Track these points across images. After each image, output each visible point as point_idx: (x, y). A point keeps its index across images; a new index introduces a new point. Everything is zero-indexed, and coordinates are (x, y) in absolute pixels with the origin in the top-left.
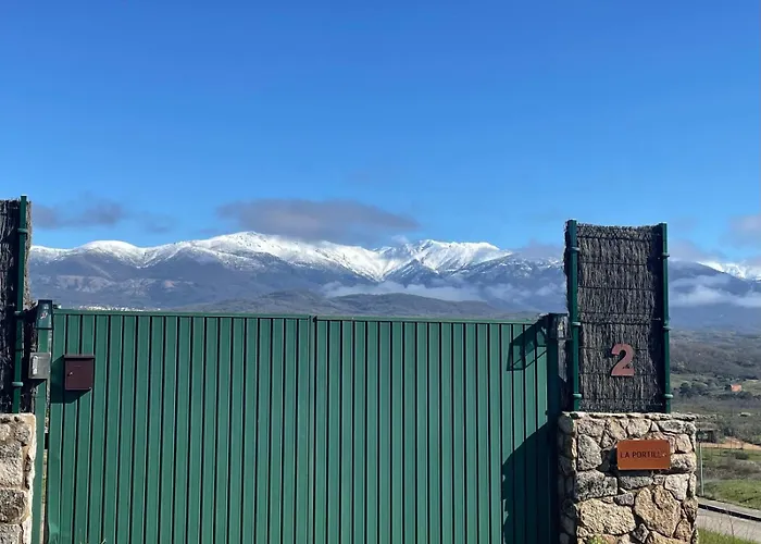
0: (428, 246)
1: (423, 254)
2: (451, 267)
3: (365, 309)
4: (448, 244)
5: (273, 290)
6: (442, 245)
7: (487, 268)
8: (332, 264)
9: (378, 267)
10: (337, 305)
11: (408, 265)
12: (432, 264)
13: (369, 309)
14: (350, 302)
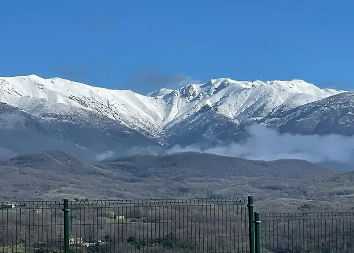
0: (223, 86)
1: (217, 98)
2: (256, 114)
3: (144, 176)
4: (250, 83)
5: (15, 155)
6: (242, 84)
7: (303, 115)
8: (91, 114)
9: (156, 118)
10: (106, 171)
11: (196, 114)
12: (230, 111)
13: (149, 175)
14: (122, 168)
